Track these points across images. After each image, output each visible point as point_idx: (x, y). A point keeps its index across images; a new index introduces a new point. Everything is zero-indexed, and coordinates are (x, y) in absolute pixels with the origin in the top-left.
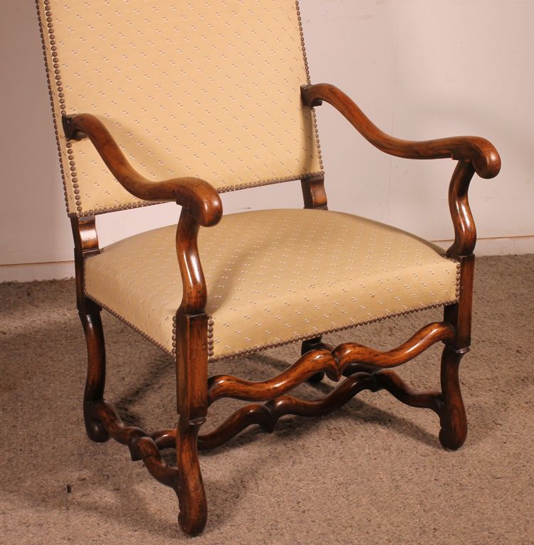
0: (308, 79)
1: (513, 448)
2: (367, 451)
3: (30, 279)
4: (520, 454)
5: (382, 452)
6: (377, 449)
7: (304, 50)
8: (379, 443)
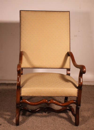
0: (70, 51)
1: (88, 126)
2: (59, 124)
3: (8, 83)
4: (89, 128)
5: (62, 124)
6: (61, 123)
7: (70, 45)
8: (62, 122)
